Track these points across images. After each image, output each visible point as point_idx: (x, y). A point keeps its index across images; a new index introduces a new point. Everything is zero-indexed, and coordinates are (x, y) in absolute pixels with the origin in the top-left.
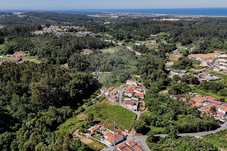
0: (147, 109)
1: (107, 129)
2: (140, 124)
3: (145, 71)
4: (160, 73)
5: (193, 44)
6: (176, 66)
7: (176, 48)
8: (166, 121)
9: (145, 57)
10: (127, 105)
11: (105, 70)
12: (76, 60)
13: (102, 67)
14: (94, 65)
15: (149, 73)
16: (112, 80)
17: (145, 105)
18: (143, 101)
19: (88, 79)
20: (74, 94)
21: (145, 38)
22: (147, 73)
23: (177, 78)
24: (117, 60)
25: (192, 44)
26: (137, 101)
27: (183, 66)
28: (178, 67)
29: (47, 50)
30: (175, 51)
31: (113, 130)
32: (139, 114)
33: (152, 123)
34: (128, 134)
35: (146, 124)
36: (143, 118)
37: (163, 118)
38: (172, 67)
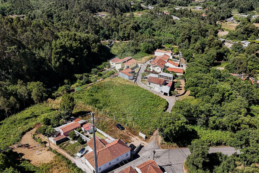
0: (188, 92)
1: (98, 130)
2: (173, 123)
3: (187, 37)
4: (211, 40)
5: (255, 11)
6: (234, 35)
7: (231, 16)
8: (235, 117)
9: (187, 22)
10: (150, 86)
11: (125, 37)
12: (81, 21)
13: (121, 34)
14: (109, 30)
15: (192, 41)
16: (132, 48)
17: (186, 84)
18: (181, 81)
19: (89, 43)
20: (58, 63)
21: (186, 3)
22: (190, 41)
24: (144, 23)
25: (253, 11)
26: (170, 78)
27: (245, 36)
28: (237, 36)
29: (48, 12)
30: (229, 19)
31: (111, 133)
32: (172, 101)
33: (200, 121)
34: (145, 144)
35: (187, 123)
36: (182, 109)
37: (224, 111)
38: (227, 37)
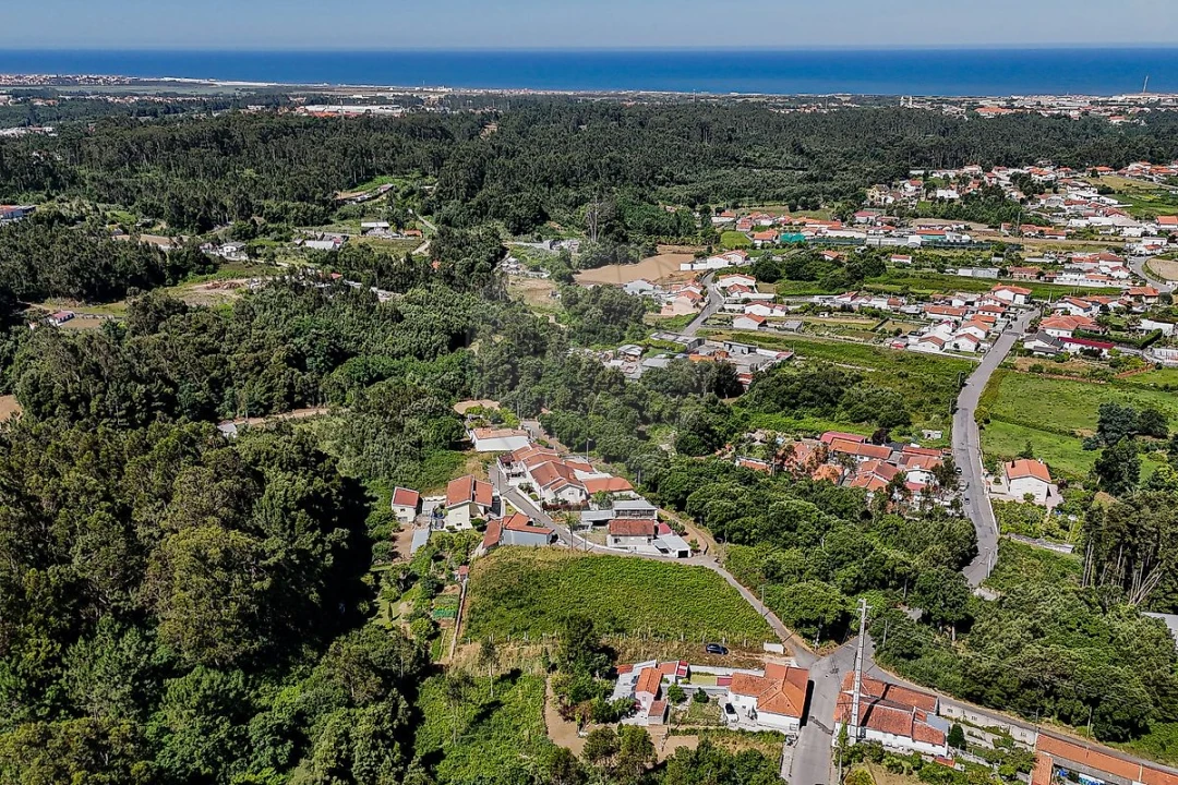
1: (693, 669)
5: (554, 225)
7: (504, 250)
10: (621, 544)
21: (325, 211)
23: (662, 382)
25: (549, 224)
30: (504, 264)
